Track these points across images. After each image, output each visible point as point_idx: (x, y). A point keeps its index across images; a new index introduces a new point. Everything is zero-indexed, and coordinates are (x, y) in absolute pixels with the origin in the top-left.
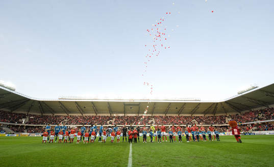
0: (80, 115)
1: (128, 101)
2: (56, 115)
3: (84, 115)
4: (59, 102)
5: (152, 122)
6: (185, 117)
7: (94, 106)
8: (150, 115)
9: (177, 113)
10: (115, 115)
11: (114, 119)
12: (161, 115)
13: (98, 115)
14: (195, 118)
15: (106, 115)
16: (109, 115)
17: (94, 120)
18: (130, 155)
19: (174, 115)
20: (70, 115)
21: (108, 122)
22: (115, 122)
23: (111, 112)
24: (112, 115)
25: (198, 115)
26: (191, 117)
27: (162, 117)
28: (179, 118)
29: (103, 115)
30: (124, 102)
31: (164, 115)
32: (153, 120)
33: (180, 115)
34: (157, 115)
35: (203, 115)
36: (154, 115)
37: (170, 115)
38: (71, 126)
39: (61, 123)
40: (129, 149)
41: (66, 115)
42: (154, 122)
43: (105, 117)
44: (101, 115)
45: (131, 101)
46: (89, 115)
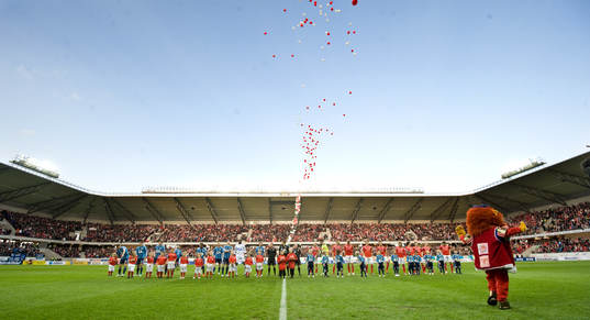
0: (185, 223)
1: (278, 195)
2: (138, 223)
3: (192, 223)
4: (144, 198)
5: (326, 237)
6: (392, 226)
7: (210, 204)
8: (322, 222)
9: (374, 219)
10: (252, 223)
11: (251, 231)
12: (343, 222)
13: (220, 223)
14: (413, 228)
15: (235, 223)
16: (241, 223)
17: (213, 232)
19: (370, 222)
20: (164, 223)
21: (239, 236)
22: (252, 236)
23: (245, 217)
24: (247, 223)
25: (418, 222)
26: (405, 226)
27: (346, 226)
28: (380, 227)
29: (229, 223)
30: (270, 198)
31: (349, 222)
32: (328, 232)
33: (383, 222)
34: (336, 222)
35: (428, 222)
36: (329, 222)
37: (362, 222)
38: (168, 245)
39: (149, 239)
41: (157, 223)
42: (330, 236)
43: (232, 226)
44: (225, 223)
45: (283, 195)
46: (201, 223)
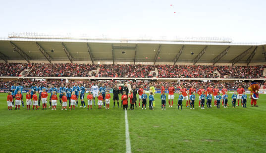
0: (47, 62)
1: (119, 42)
2: (10, 61)
3: (54, 62)
4: (11, 42)
5: (154, 74)
6: (203, 68)
7: (66, 49)
8: (152, 64)
9: (191, 61)
10: (99, 63)
11: (99, 69)
12: (168, 64)
13: (74, 62)
14: (219, 69)
15: (86, 63)
16: (90, 63)
17: (69, 69)
18: (127, 133)
19: (187, 64)
20: (31, 62)
21: (90, 73)
22: (100, 73)
23: (93, 58)
24: (95, 63)
25: (223, 65)
26: (212, 67)
27: (169, 66)
28: (195, 68)
29: (82, 62)
30: (112, 44)
31: (172, 64)
32: (156, 71)
33: (197, 64)
34: (163, 64)
35: (230, 65)
36: (157, 64)
37: (181, 64)
38: (37, 78)
39: (21, 74)
40: (124, 123)
41: (25, 62)
42: (157, 74)
43: (84, 65)
44: (79, 63)
45: (123, 42)
46: (60, 62)
